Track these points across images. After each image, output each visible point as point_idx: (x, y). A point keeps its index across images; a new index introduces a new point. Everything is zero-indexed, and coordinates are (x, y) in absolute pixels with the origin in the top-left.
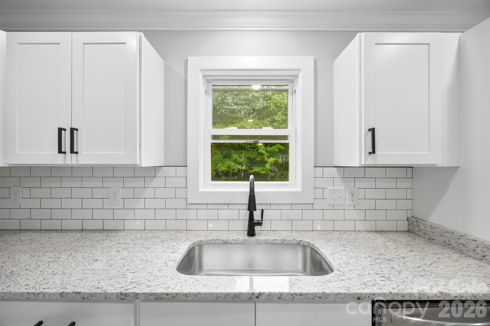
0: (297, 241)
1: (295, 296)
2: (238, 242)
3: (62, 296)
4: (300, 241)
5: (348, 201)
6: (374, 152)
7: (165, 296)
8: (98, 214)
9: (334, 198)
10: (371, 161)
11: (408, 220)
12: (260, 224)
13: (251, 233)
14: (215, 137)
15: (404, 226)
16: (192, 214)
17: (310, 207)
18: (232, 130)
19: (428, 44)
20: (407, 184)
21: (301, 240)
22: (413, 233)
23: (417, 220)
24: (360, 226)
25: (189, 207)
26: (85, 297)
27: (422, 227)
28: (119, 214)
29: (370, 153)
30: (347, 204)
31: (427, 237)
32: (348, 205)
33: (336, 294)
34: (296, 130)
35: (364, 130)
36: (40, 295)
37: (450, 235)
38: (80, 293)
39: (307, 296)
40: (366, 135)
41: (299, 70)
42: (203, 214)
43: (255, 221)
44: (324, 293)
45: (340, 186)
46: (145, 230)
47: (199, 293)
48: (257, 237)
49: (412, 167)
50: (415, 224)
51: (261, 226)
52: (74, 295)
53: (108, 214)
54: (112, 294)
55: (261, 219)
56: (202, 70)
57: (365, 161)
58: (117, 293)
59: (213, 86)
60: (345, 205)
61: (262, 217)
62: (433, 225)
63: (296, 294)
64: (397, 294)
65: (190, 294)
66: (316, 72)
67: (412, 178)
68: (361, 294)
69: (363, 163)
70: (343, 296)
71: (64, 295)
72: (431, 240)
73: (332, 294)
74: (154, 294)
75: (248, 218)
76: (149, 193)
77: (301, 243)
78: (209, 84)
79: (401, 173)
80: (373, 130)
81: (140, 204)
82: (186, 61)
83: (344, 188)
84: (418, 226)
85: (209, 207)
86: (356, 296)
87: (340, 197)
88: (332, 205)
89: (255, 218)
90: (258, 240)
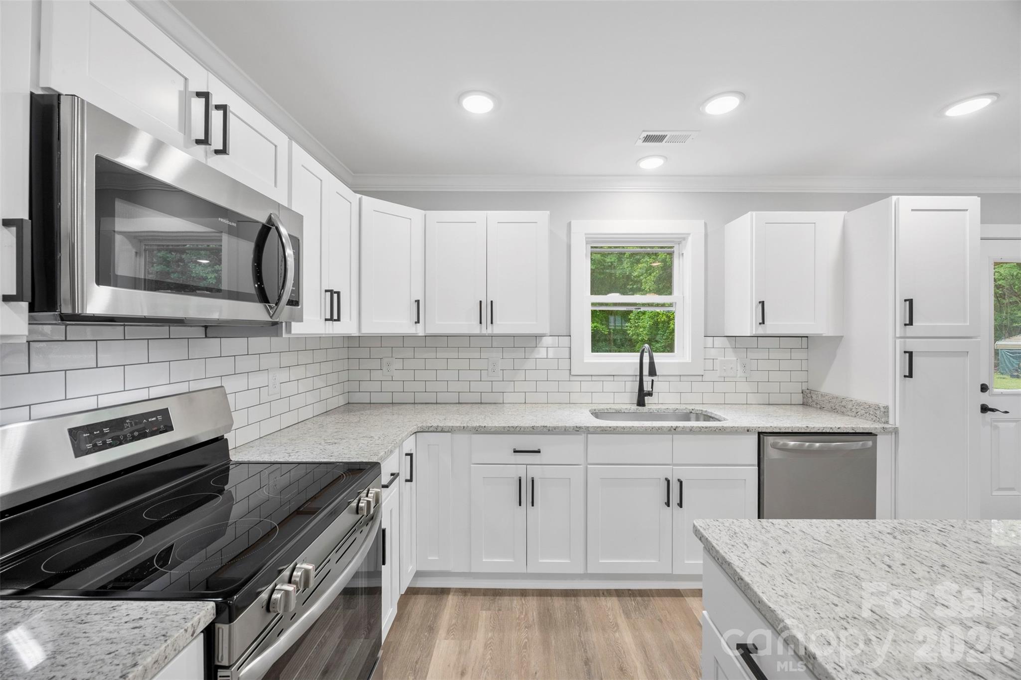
0: (690, 410)
1: (702, 428)
2: (631, 411)
3: (533, 429)
4: (693, 410)
5: (740, 373)
6: (763, 323)
7: (608, 429)
8: (475, 386)
9: (725, 369)
10: (761, 331)
11: (802, 393)
12: (650, 394)
13: (641, 403)
14: (593, 304)
15: (799, 398)
16: (575, 386)
17: (700, 378)
18: (614, 297)
19: (815, 223)
20: (802, 355)
21: (693, 408)
22: (807, 405)
23: (811, 391)
24: (752, 398)
25: (573, 378)
26: (550, 429)
27: (814, 397)
28: (497, 387)
29: (760, 324)
30: (738, 376)
31: (819, 406)
32: (740, 377)
33: (732, 427)
34: (684, 297)
35: (755, 302)
36: (518, 428)
37: (835, 400)
38: (546, 426)
39: (711, 429)
40: (756, 307)
41: (689, 234)
42: (586, 386)
43: (645, 392)
44: (723, 427)
45: (731, 356)
46: (525, 403)
47: (633, 427)
48: (647, 407)
49: (807, 337)
50: (809, 395)
51: (652, 396)
52: (542, 428)
53: (485, 387)
54: (570, 427)
55: (651, 390)
56: (585, 234)
57: (756, 331)
58: (574, 427)
59: (592, 247)
60: (736, 377)
61: (652, 388)
62: (823, 394)
63: (703, 427)
64: (775, 427)
65: (626, 427)
66: (706, 236)
67: (808, 348)
68: (750, 427)
69: (754, 333)
70: (736, 429)
71: (535, 428)
72: (821, 408)
73: (729, 427)
74: (600, 427)
75: (637, 391)
76: (530, 364)
77: (693, 412)
78: (588, 245)
79: (796, 342)
80: (763, 303)
81: (521, 376)
82: (569, 224)
83: (736, 359)
84: (812, 397)
85: (594, 378)
86: (746, 429)
87: (732, 368)
88: (722, 377)
89: (646, 389)
90: (651, 409)
